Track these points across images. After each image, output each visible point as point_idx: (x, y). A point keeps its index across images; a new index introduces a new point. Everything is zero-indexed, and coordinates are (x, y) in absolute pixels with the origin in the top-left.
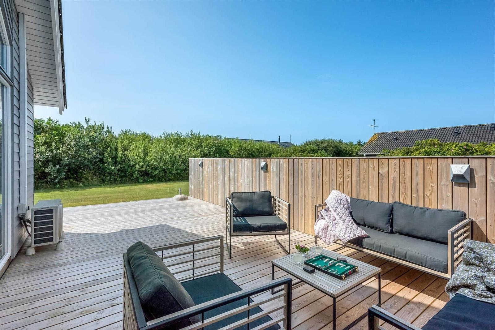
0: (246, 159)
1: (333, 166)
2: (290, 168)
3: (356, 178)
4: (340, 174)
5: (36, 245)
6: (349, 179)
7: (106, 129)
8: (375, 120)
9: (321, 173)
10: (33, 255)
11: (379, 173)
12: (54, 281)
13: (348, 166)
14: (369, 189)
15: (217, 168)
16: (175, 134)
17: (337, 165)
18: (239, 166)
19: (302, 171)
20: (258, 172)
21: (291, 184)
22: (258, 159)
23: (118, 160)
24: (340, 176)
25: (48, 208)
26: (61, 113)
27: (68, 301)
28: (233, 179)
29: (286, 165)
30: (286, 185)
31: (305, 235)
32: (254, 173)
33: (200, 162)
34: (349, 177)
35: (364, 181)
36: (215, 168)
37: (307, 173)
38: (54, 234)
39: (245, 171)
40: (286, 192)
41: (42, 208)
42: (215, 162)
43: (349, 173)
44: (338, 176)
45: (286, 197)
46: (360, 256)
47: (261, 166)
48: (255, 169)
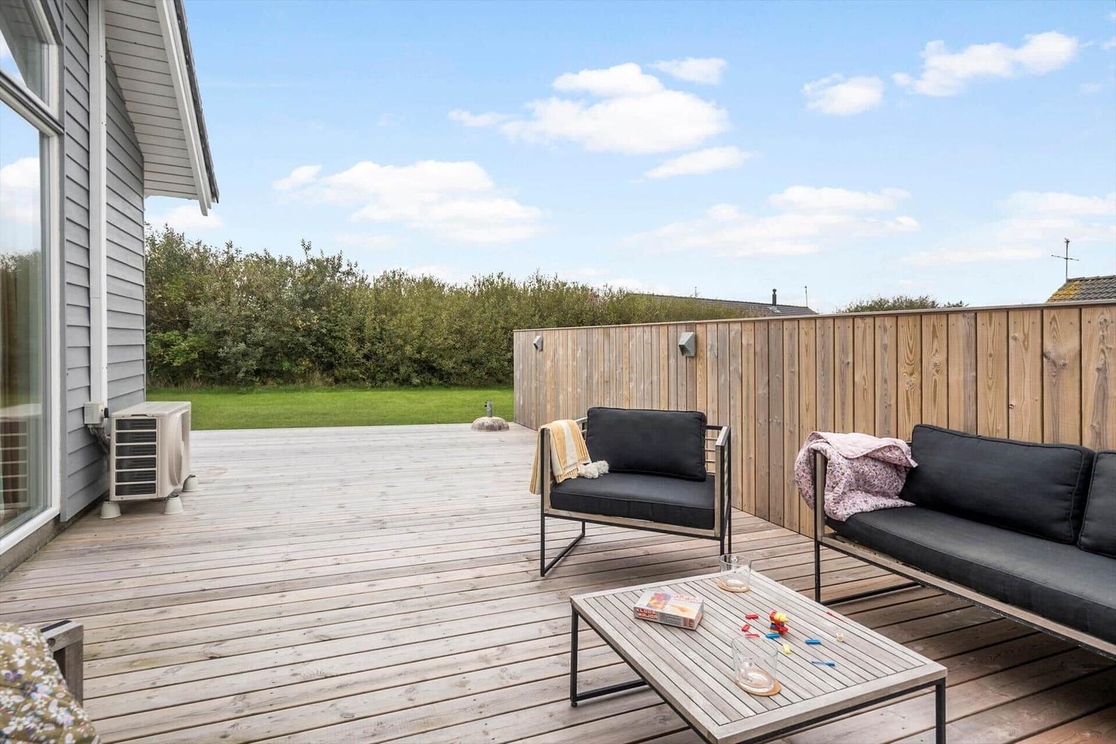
0: (643, 326)
1: (888, 339)
2: (758, 349)
3: (962, 373)
4: (907, 361)
5: (119, 498)
6: (941, 379)
7: (344, 268)
8: (1068, 242)
9: (850, 360)
10: (114, 519)
11: (1043, 355)
12: (119, 580)
13: (934, 335)
14: (1008, 408)
15: (574, 352)
16: (499, 277)
17: (900, 334)
18: (626, 344)
19: (792, 356)
20: (672, 361)
21: (762, 391)
22: (673, 324)
23: (368, 332)
24: (909, 369)
25: (145, 415)
26: (205, 214)
27: (121, 631)
28: (613, 379)
29: (747, 339)
30: (748, 398)
31: (802, 538)
32: (664, 362)
33: (538, 337)
34: (937, 371)
35: (990, 382)
36: (570, 352)
37: (806, 362)
38: (158, 476)
39: (640, 359)
40: (748, 415)
41: (133, 415)
42: (569, 337)
43: (940, 358)
44: (901, 370)
45: (748, 430)
46: (974, 620)
47: (680, 344)
48: (666, 354)
